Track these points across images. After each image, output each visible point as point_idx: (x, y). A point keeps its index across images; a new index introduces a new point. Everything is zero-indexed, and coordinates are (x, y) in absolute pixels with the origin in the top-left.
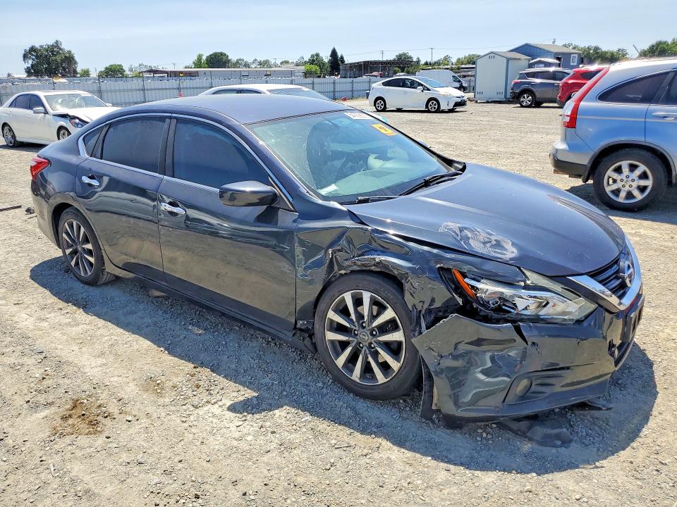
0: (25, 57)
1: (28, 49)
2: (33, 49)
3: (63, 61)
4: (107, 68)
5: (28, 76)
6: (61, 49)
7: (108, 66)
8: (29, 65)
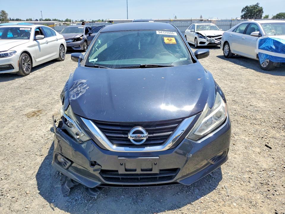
0: (243, 11)
1: (244, 7)
2: (247, 7)
3: (257, 12)
4: (277, 14)
5: (241, 19)
6: (258, 6)
7: (278, 13)
8: (243, 14)
